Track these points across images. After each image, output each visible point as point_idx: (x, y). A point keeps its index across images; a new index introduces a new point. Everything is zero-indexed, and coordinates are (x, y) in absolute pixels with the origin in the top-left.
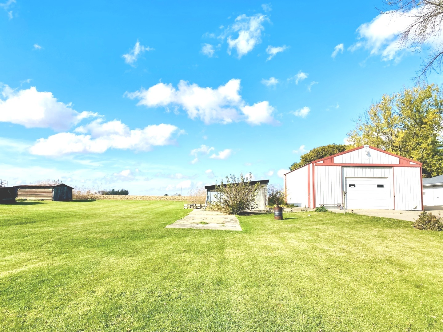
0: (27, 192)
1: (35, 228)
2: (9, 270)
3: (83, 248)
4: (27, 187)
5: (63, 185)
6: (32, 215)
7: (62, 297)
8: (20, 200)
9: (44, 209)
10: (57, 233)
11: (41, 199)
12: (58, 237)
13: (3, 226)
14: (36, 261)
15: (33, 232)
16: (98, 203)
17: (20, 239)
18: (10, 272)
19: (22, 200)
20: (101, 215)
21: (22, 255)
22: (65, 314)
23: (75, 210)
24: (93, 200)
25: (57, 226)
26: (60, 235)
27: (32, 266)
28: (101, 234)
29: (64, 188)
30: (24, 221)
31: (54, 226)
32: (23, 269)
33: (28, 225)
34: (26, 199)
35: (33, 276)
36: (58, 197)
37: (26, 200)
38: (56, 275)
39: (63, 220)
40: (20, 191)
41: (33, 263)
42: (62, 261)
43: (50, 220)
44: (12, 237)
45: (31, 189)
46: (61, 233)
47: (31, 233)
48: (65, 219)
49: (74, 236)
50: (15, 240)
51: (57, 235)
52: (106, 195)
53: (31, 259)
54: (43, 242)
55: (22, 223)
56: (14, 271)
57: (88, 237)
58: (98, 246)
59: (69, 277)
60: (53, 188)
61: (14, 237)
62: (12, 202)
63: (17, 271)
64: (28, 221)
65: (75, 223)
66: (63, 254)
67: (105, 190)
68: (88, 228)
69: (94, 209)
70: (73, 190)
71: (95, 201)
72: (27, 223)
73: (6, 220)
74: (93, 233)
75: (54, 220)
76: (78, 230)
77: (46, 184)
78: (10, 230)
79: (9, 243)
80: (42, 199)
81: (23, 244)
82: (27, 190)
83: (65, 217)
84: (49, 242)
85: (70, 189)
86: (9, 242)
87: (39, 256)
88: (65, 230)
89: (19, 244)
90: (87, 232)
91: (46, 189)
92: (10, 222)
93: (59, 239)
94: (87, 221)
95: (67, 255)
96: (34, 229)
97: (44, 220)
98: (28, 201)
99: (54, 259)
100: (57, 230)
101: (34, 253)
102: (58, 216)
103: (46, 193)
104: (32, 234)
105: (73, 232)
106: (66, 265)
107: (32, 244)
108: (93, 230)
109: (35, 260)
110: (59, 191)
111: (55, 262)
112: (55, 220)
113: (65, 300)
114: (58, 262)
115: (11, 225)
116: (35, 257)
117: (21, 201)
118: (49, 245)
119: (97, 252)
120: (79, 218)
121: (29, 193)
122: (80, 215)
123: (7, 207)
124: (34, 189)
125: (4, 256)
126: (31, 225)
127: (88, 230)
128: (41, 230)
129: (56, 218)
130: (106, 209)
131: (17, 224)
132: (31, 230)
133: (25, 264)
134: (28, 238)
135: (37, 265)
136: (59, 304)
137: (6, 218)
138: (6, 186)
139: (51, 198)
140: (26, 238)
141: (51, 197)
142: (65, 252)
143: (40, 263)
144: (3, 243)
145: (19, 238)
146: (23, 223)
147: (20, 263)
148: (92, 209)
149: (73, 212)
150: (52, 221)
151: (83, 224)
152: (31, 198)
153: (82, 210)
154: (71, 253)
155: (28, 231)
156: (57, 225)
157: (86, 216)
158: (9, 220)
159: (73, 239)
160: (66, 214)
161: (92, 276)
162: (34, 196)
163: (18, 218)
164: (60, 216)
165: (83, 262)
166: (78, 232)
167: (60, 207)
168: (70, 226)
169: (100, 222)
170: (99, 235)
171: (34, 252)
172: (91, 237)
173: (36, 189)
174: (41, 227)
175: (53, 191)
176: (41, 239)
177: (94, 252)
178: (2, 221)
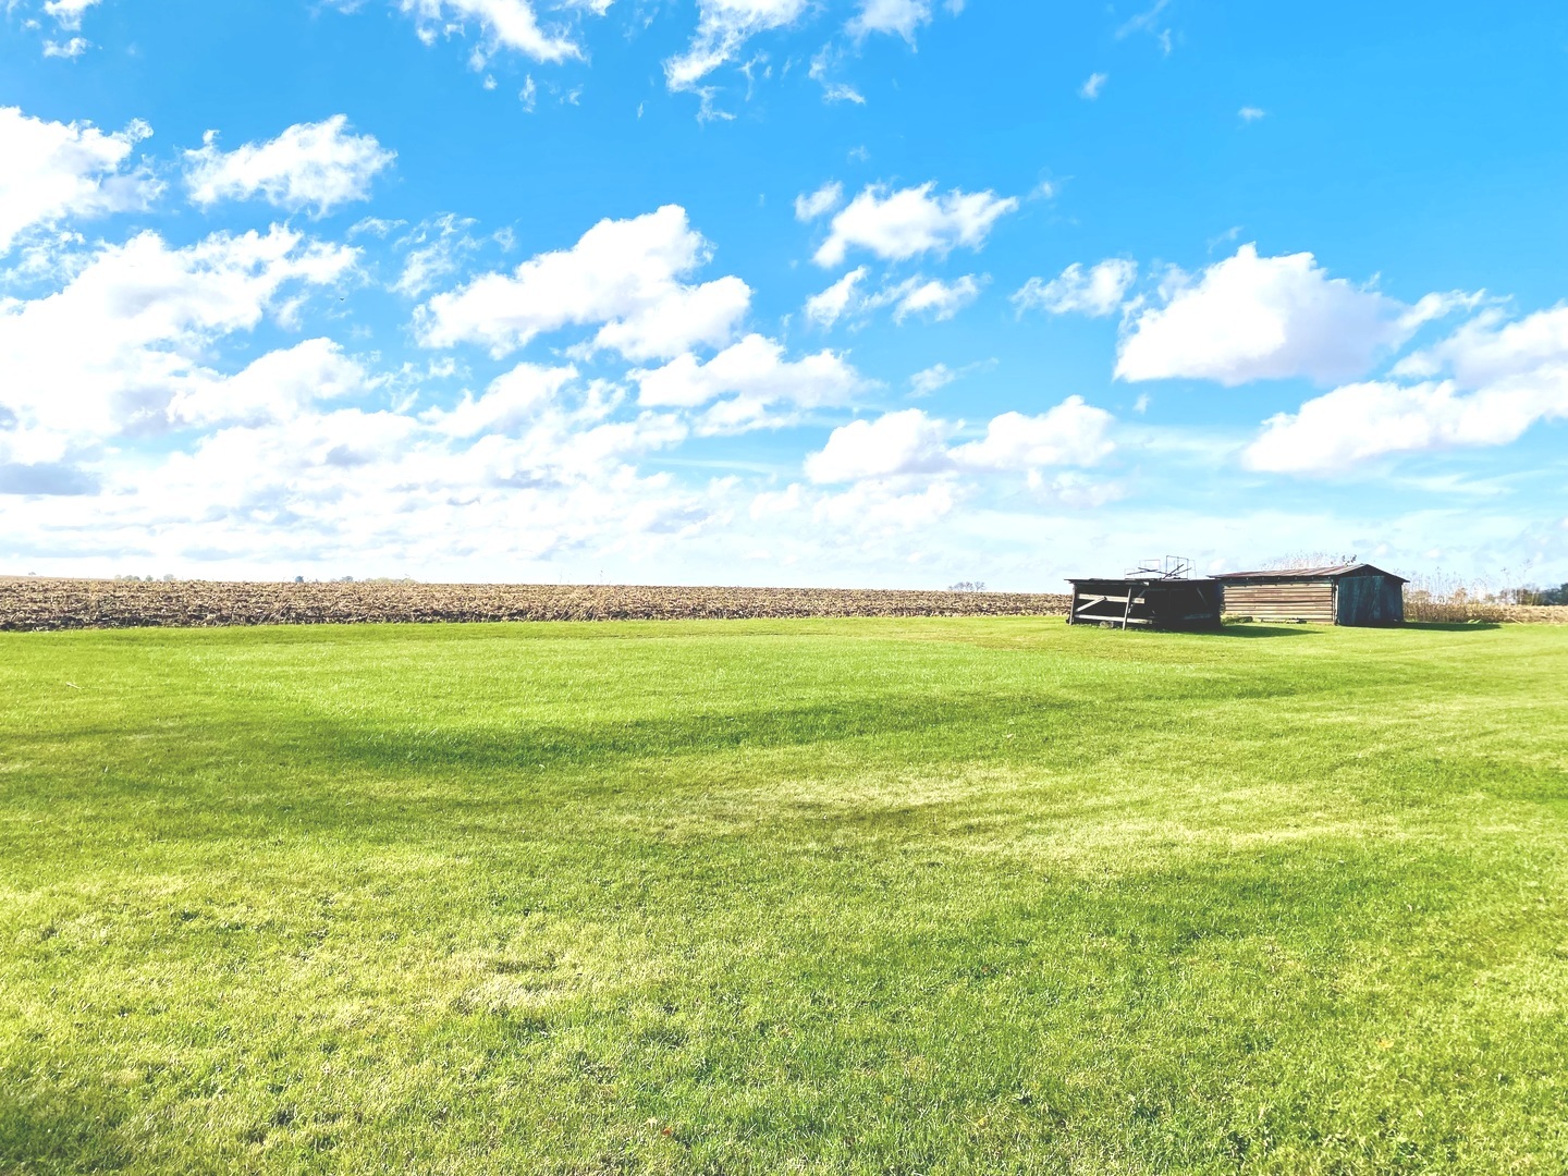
0: (1251, 595)
1: (1298, 711)
2: (1250, 830)
3: (1480, 796)
4: (1250, 578)
5: (1368, 571)
6: (1281, 671)
7: (1442, 947)
8: (1232, 620)
9: (1312, 651)
10: (1375, 735)
11: (1296, 617)
12: (1382, 747)
13: (1203, 697)
14: (1326, 816)
15: (1298, 724)
16: (1510, 635)
17: (1259, 743)
18: (1256, 836)
19: (1238, 620)
20: (1530, 681)
21: (1279, 794)
22: (1470, 1005)
23: (1423, 658)
24: (1488, 621)
25: (1369, 711)
26: (1387, 742)
27: (1318, 830)
28: (1547, 752)
29: (1373, 582)
30: (1260, 688)
31: (1360, 710)
32: (1291, 834)
33: (1273, 699)
34: (1251, 618)
35: (1328, 862)
36: (1355, 611)
37: (1249, 619)
38: (1402, 871)
39: (1386, 694)
40: (1230, 593)
41: (1315, 823)
42: (1412, 829)
43: (1342, 690)
44: (1236, 732)
45: (1263, 586)
46: (1389, 735)
47: (1290, 725)
48: (1391, 689)
49: (1441, 749)
50: (1247, 745)
51: (1378, 740)
52: (1540, 605)
53: (1307, 810)
54: (1333, 758)
55: (1253, 694)
56: (1265, 836)
57: (1495, 760)
58: (1542, 797)
59: (1452, 888)
60: (1335, 579)
61: (1242, 733)
62: (1212, 626)
63: (1276, 837)
64: (1274, 687)
65: (1433, 705)
66: (1411, 806)
67: (1528, 585)
68: (1490, 726)
69: (1500, 658)
70: (1404, 586)
71: (1498, 627)
72: (1270, 695)
73: (1209, 681)
74: (1515, 745)
75: (1356, 690)
76: (1448, 730)
77: (1310, 566)
78: (1226, 713)
79: (1233, 750)
80: (1300, 617)
81: (1274, 760)
82: (1249, 589)
83: (1391, 681)
84: (1353, 762)
85: (1395, 583)
86: (1234, 747)
87: (1332, 804)
88: (1401, 726)
89: (1261, 756)
90: (1488, 739)
91: (1311, 585)
92: (1223, 688)
93: (1386, 755)
94: (1478, 700)
95: (1427, 812)
96: (1296, 716)
97: (1320, 689)
98: (1257, 623)
99: (1383, 818)
100: (1374, 722)
101: (1311, 790)
102: (1365, 676)
103: (1313, 599)
104: (1294, 730)
105: (1431, 736)
106: (1433, 845)
107: (1299, 761)
108: (1514, 736)
109: (1319, 814)
110: (1356, 591)
111: (1389, 828)
112: (1359, 691)
113: (1454, 959)
114: (1398, 830)
115: (1224, 696)
116: (1318, 803)
117: (1235, 624)
118: (1357, 772)
119: (1545, 817)
120: (1444, 689)
121: (1257, 599)
122: (1445, 677)
123: (1200, 642)
124: (1273, 586)
125: (1227, 789)
126: (1285, 702)
127: (1491, 733)
128: (1318, 719)
129: (1360, 683)
130: (1551, 658)
131: (1240, 696)
132: (1288, 716)
133: (1292, 820)
134: (1284, 742)
135: (1333, 829)
136: (1436, 967)
137: (1208, 676)
138: (1192, 576)
139: (1329, 617)
140: (1276, 741)
141: (1328, 611)
142: (1416, 803)
143: (1339, 825)
144: (1216, 750)
145: (1257, 738)
146: (1258, 694)
147: (1275, 814)
148: (1490, 658)
149: (1419, 666)
150: (1350, 693)
151: (1465, 712)
152: (1265, 616)
153: (1449, 659)
154: (1438, 806)
155: (1283, 721)
156: (1367, 707)
157: (1472, 684)
158: (1217, 682)
159: (1436, 761)
160: (1393, 672)
161: (1542, 898)
162: (1273, 607)
163: (1240, 677)
164: (1372, 677)
165: (1494, 843)
166: (1454, 739)
167: (1365, 647)
168: (1417, 713)
169: (1534, 709)
170: (1538, 756)
171: (1311, 786)
172: (1507, 758)
173: (1279, 586)
174: (1317, 709)
175: (1334, 590)
176: (1325, 747)
177: (1529, 813)
178: (1198, 684)
